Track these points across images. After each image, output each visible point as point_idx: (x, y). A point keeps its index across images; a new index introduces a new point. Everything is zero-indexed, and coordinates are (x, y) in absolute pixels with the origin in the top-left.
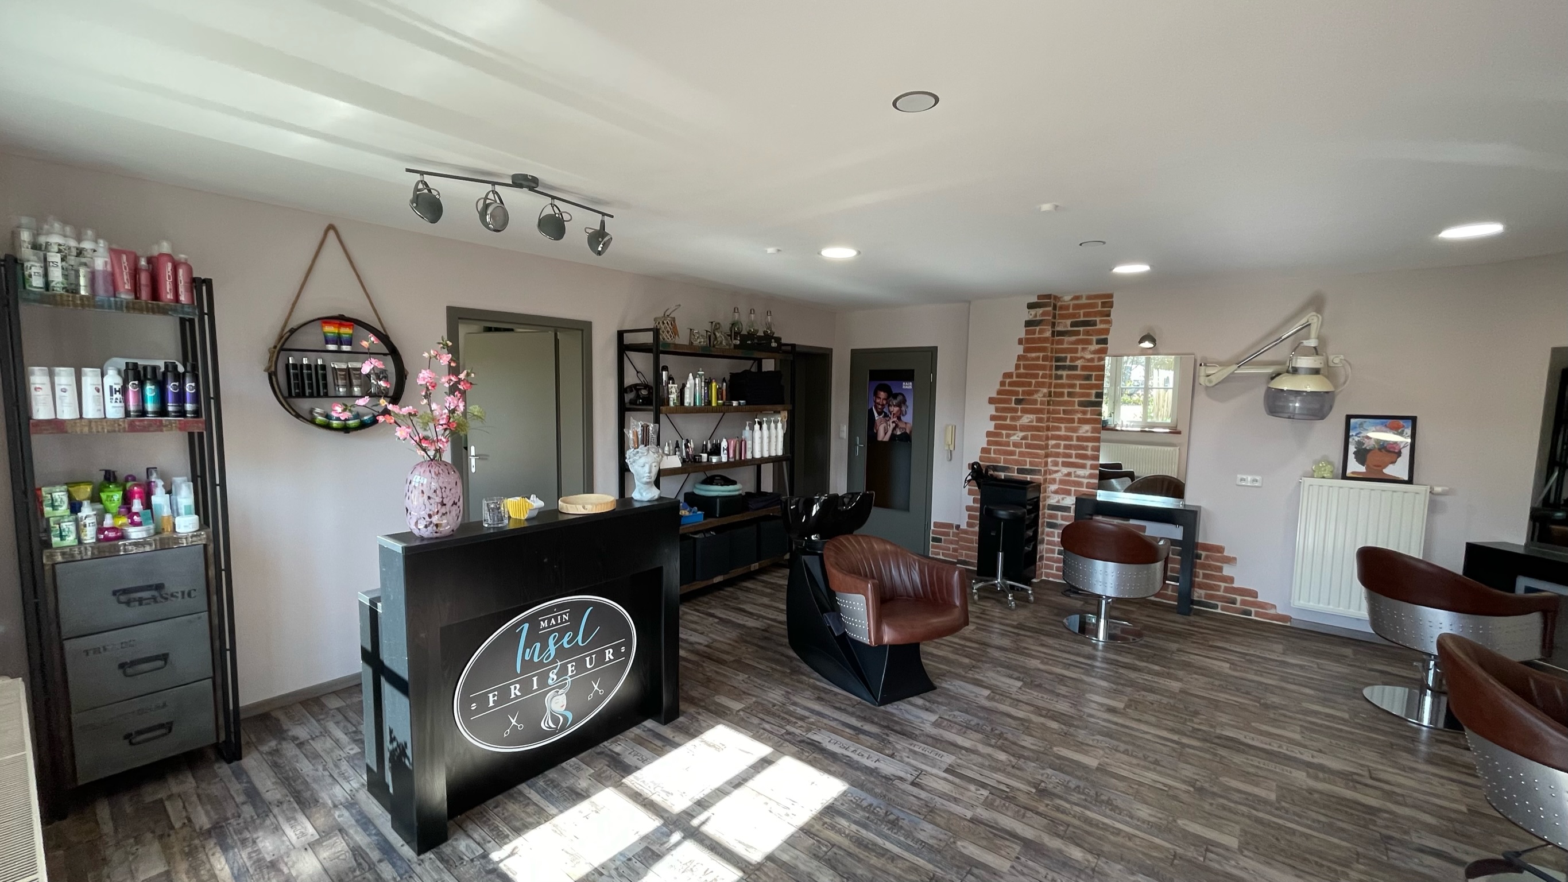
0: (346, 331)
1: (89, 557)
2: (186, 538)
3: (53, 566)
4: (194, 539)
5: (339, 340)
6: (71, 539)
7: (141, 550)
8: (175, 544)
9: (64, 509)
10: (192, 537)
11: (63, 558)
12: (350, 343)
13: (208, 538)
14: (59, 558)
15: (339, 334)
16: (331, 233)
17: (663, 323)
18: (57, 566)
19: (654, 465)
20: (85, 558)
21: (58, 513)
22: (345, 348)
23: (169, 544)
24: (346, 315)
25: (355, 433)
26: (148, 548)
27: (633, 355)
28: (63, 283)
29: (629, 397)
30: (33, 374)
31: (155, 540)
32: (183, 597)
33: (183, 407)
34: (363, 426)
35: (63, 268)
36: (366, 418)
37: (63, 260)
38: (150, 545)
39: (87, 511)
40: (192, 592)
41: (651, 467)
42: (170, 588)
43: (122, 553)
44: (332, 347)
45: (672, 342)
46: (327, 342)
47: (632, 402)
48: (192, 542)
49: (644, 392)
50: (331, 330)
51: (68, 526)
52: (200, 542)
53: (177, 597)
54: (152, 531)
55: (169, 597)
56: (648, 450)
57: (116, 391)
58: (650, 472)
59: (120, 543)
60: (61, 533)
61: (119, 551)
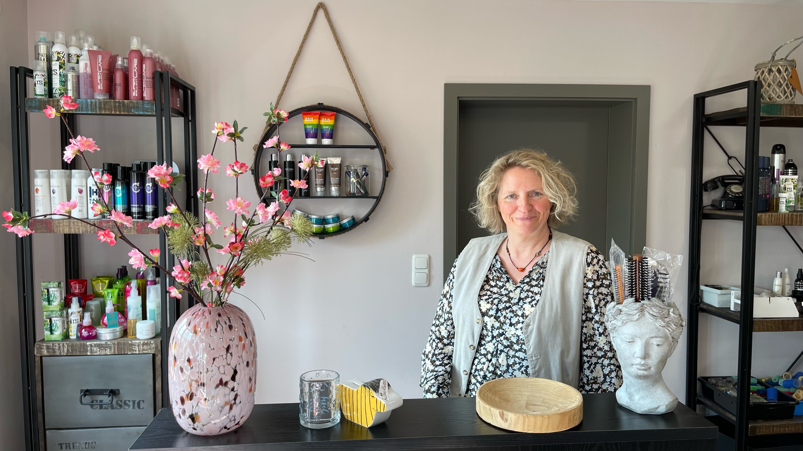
0: (327, 122)
1: (65, 354)
2: (139, 346)
3: (41, 357)
4: (145, 347)
5: (318, 133)
6: (58, 333)
7: (103, 352)
8: (130, 350)
9: (56, 303)
10: (144, 344)
11: (48, 352)
12: (331, 136)
13: (156, 348)
14: (45, 352)
15: (319, 125)
16: (321, 13)
17: (770, 71)
18: (44, 358)
19: (655, 341)
20: (62, 354)
21: (51, 308)
22: (326, 141)
23: (124, 351)
24: (326, 103)
25: (335, 237)
26: (108, 352)
27: (720, 131)
28: (60, 90)
29: (708, 198)
30: (35, 176)
31: (114, 344)
32: (134, 408)
33: (144, 208)
34: (342, 230)
35: (60, 75)
36: (345, 221)
37: (60, 67)
38: (110, 348)
39: (75, 307)
40: (141, 402)
41: (647, 346)
42: (126, 395)
43: (89, 354)
44: (311, 141)
45: (787, 101)
46: (307, 136)
47: (715, 205)
48: (143, 350)
49: (736, 189)
50: (310, 121)
51: (57, 322)
52: (149, 351)
53: (129, 406)
54: (118, 334)
55: (123, 404)
56: (642, 310)
57: (94, 192)
58: (646, 356)
59: (88, 343)
60: (51, 327)
61: (87, 351)
